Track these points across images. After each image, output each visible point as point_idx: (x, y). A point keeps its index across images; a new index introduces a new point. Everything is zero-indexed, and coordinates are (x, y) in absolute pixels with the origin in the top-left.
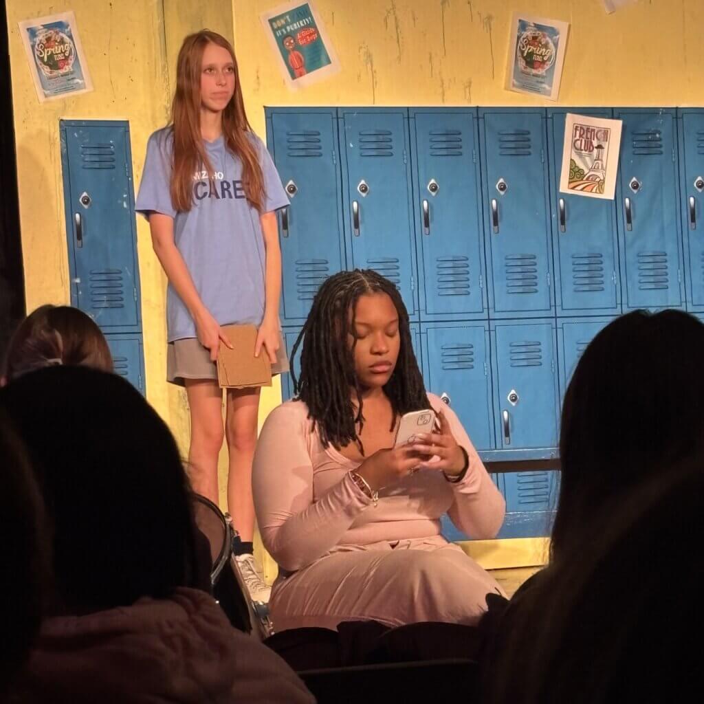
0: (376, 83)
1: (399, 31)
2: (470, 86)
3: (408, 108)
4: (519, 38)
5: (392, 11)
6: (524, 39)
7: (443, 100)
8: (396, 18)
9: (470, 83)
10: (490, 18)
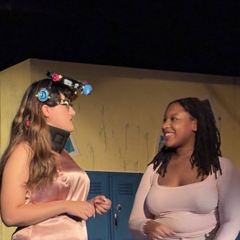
0: (95, 160)
1: (106, 138)
2: (137, 164)
3: (109, 172)
4: (160, 143)
5: (103, 129)
6: (162, 144)
7: (125, 170)
8: (105, 132)
9: (137, 162)
10: (147, 134)
